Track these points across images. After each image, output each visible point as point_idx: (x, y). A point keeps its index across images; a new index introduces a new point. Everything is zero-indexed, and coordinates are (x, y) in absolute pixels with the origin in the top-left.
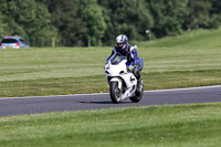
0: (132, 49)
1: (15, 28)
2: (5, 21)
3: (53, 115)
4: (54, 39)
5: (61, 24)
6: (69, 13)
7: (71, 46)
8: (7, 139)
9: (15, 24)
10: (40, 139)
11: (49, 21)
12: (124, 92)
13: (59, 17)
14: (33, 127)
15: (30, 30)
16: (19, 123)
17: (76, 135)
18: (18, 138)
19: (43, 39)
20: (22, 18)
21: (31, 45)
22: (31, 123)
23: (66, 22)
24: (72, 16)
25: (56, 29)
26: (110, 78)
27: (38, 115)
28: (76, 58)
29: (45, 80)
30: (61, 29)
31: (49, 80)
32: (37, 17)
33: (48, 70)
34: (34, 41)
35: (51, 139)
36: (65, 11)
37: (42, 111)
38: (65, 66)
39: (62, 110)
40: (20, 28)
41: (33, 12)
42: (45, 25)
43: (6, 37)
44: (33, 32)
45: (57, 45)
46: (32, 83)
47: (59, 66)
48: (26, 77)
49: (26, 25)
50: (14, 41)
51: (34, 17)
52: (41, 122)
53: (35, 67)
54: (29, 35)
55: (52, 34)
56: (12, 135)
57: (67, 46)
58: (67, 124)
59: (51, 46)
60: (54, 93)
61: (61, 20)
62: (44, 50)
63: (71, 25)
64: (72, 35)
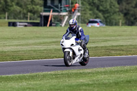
0: (80, 29)
1: (97, 14)
2: (90, 10)
3: (119, 68)
4: (121, 21)
5: (125, 11)
6: (130, 5)
7: (131, 25)
8: (90, 83)
9: (97, 12)
10: (111, 83)
11: (117, 10)
12: (74, 58)
13: (124, 7)
14: (106, 76)
15: (106, 15)
16: (98, 73)
17: (133, 80)
18: (97, 83)
19: (114, 21)
20: (101, 8)
21: (107, 25)
22: (105, 73)
23: (128, 10)
24: (132, 7)
25: (122, 15)
26: (64, 49)
27: (110, 68)
28: (134, 33)
29: (115, 46)
30: (126, 15)
31: (117, 46)
32: (111, 7)
33: (117, 40)
34: (108, 22)
35: (118, 83)
36: (128, 4)
37: (112, 66)
38: (127, 38)
39: (125, 65)
40: (100, 14)
41: (108, 4)
42: (115, 12)
43: (91, 20)
44: (108, 17)
45: (123, 24)
46: (106, 48)
47: (123, 37)
48: (103, 44)
49: (104, 12)
50: (96, 22)
51: (108, 7)
52: (111, 72)
53: (108, 38)
54: (106, 18)
55: (120, 18)
56: (94, 81)
57: (129, 25)
58: (127, 74)
59: (118, 25)
60: (120, 54)
61: (125, 9)
62: (115, 28)
63: (131, 12)
64: (132, 19)
